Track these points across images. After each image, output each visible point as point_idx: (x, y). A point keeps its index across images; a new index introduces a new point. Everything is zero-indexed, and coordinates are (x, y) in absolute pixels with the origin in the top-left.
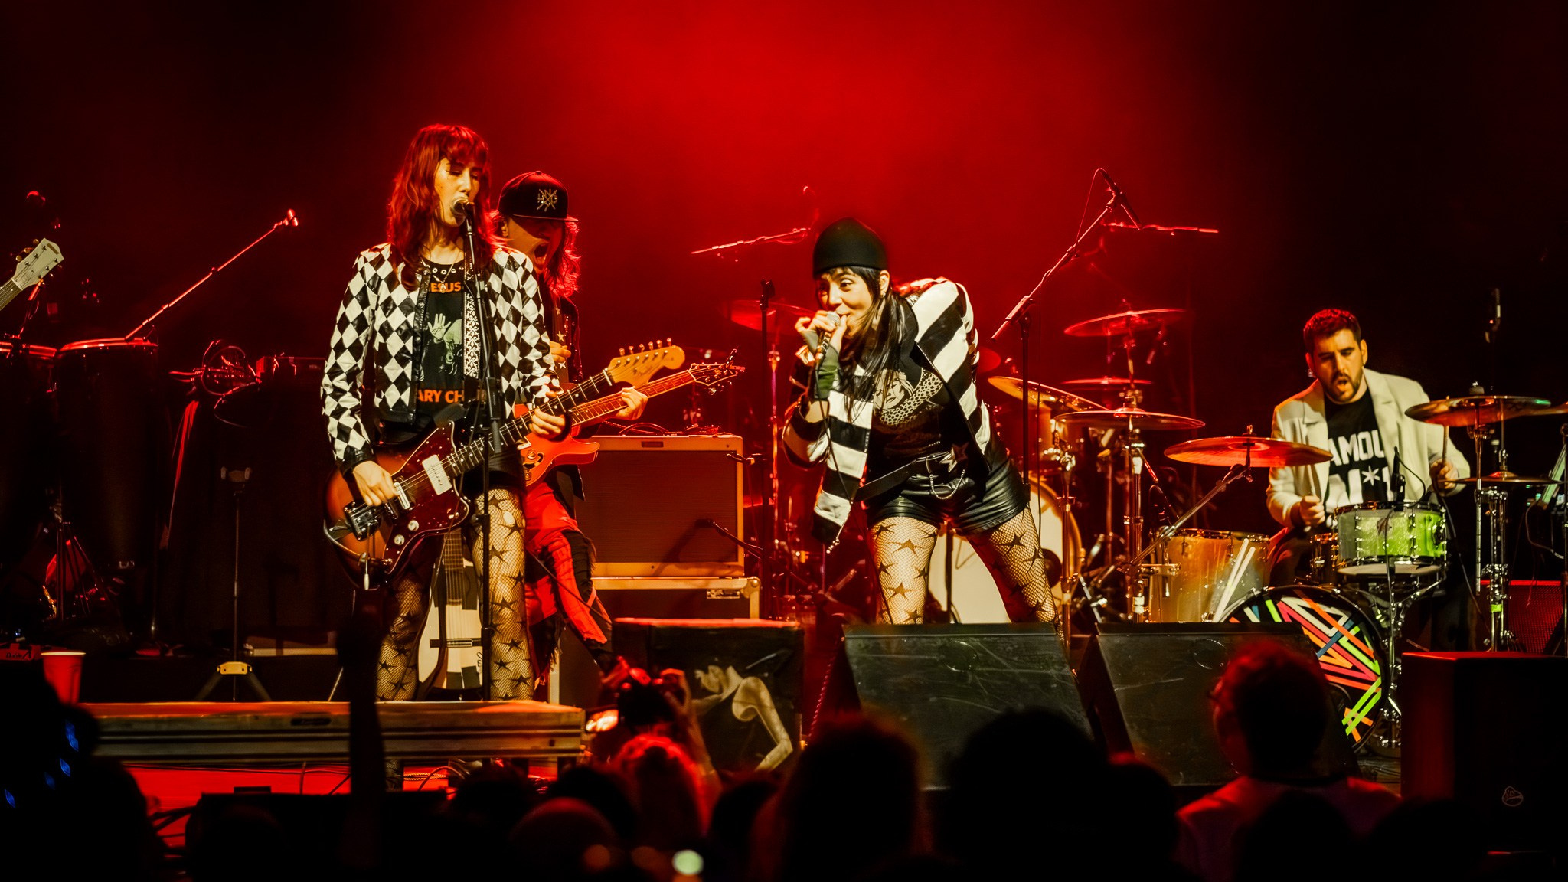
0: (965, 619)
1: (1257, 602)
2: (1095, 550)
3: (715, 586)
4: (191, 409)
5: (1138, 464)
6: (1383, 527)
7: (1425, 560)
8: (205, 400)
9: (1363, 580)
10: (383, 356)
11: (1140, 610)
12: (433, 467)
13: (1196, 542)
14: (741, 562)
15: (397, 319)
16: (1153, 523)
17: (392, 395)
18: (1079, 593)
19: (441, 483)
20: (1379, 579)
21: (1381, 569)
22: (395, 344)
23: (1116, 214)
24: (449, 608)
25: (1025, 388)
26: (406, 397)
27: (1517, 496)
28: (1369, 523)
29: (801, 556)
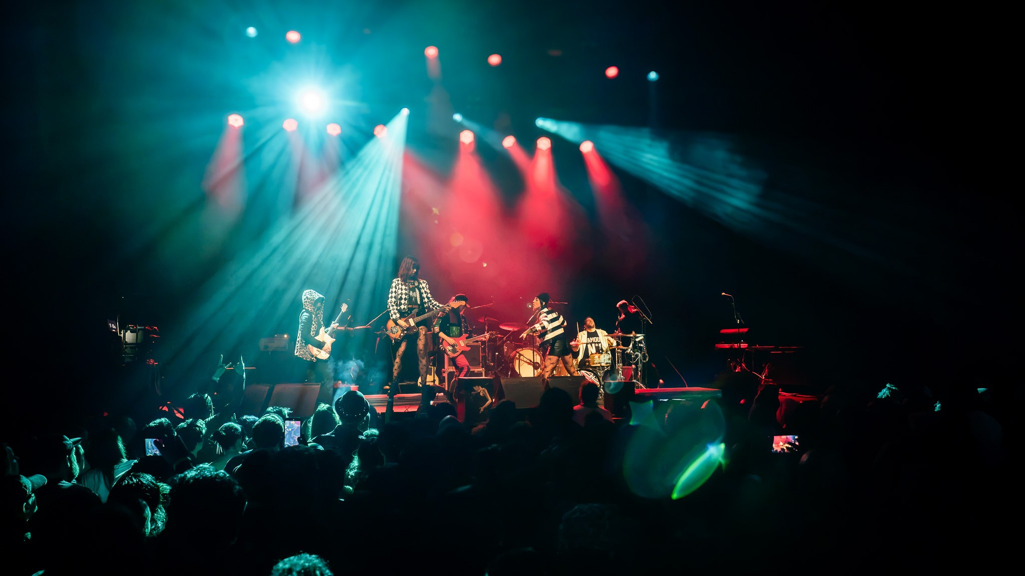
0: (523, 376)
3: (476, 370)
6: (599, 357)
7: (607, 363)
9: (595, 367)
11: (555, 373)
12: (411, 320)
17: (402, 307)
19: (413, 324)
20: (599, 367)
21: (599, 365)
26: (406, 307)
28: (596, 356)
29: (492, 364)
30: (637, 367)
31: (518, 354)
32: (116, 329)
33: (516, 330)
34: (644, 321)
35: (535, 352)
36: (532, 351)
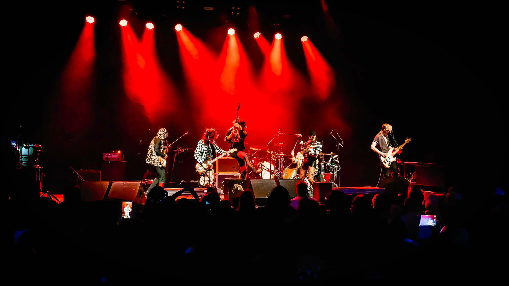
0: (264, 178)
1: (296, 176)
2: (278, 170)
3: (235, 174)
4: (176, 154)
5: (283, 160)
8: (177, 154)
10: (203, 153)
13: (289, 169)
14: (238, 171)
15: (205, 149)
16: (285, 167)
18: (276, 175)
22: (205, 152)
23: (280, 132)
24: (205, 177)
25: (270, 152)
27: (325, 164)
30: (333, 174)
31: (261, 165)
32: (16, 146)
33: (259, 150)
34: (338, 145)
35: (271, 164)
36: (270, 163)
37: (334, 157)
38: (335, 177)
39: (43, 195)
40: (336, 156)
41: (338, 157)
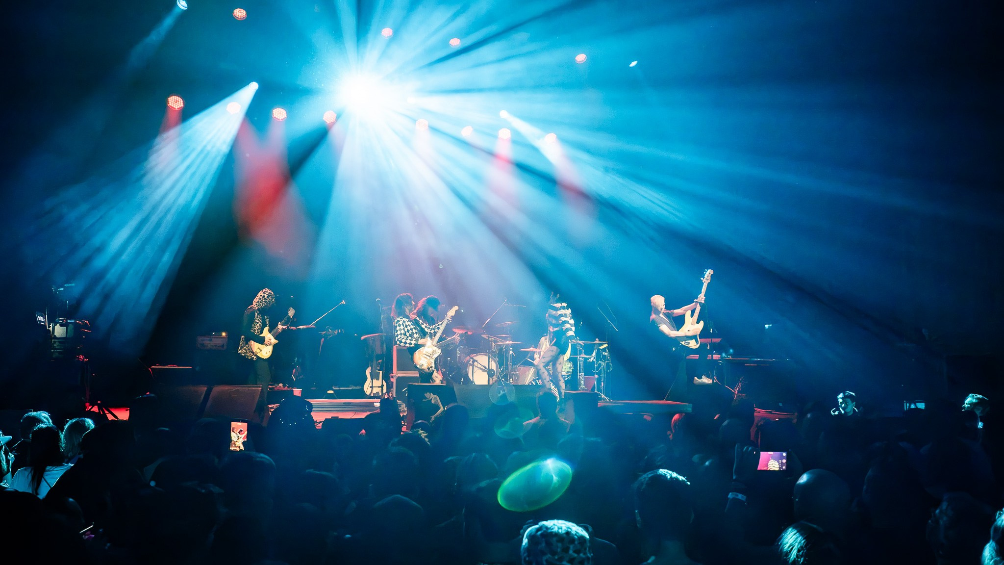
0: (477, 383)
1: (534, 380)
2: (501, 370)
4: (323, 340)
5: (511, 353)
8: (325, 338)
11: (511, 382)
16: (514, 364)
18: (499, 378)
24: (374, 380)
25: (489, 337)
27: (586, 359)
30: (600, 377)
31: (472, 360)
32: (45, 322)
33: (470, 333)
37: (601, 347)
38: (602, 383)
39: (91, 408)
40: (606, 345)
41: (608, 347)
